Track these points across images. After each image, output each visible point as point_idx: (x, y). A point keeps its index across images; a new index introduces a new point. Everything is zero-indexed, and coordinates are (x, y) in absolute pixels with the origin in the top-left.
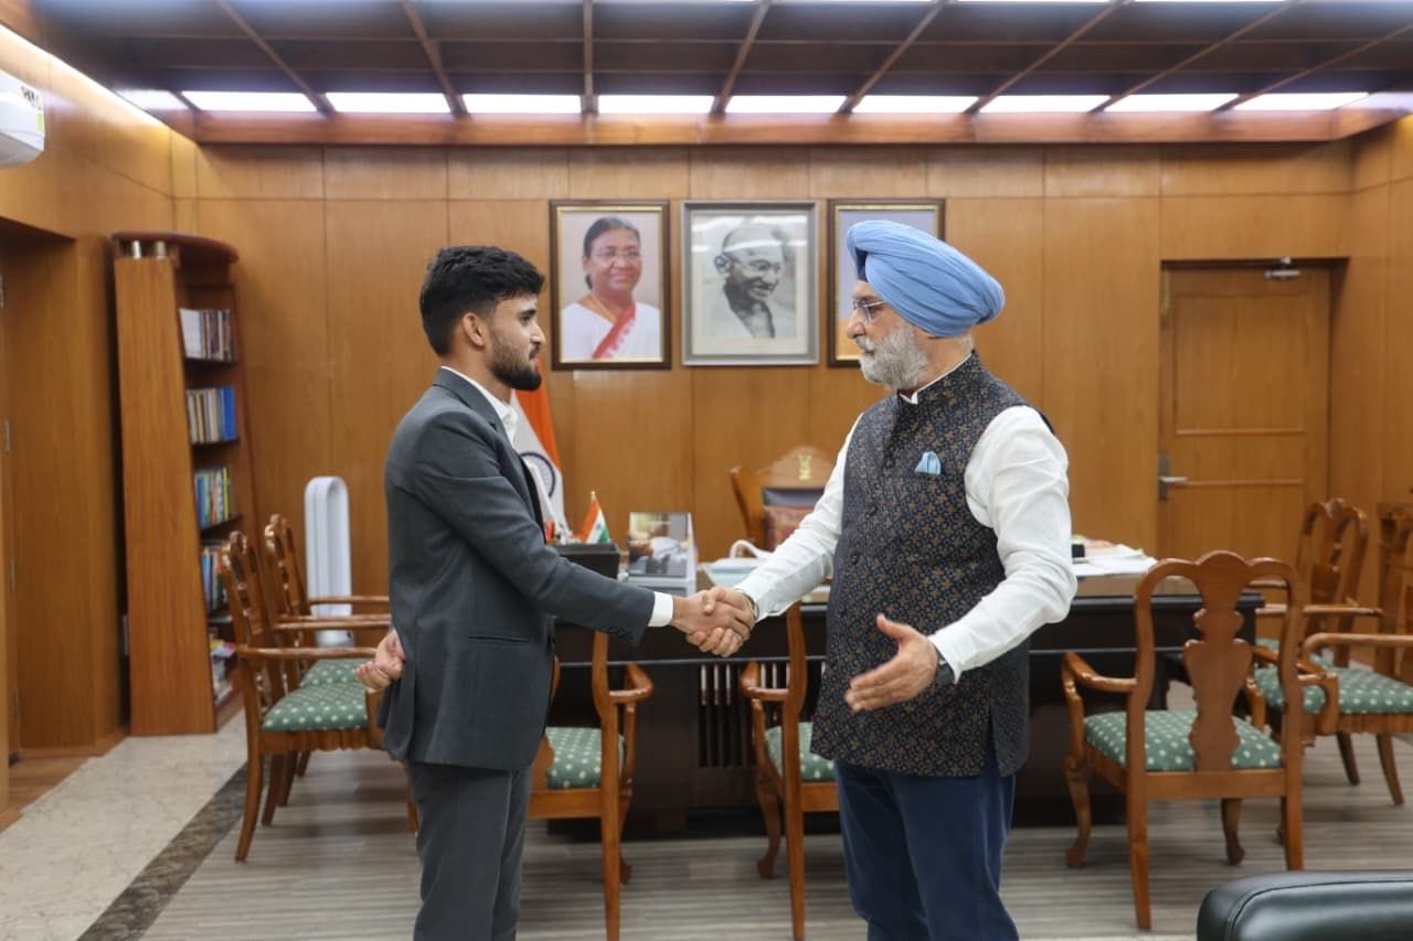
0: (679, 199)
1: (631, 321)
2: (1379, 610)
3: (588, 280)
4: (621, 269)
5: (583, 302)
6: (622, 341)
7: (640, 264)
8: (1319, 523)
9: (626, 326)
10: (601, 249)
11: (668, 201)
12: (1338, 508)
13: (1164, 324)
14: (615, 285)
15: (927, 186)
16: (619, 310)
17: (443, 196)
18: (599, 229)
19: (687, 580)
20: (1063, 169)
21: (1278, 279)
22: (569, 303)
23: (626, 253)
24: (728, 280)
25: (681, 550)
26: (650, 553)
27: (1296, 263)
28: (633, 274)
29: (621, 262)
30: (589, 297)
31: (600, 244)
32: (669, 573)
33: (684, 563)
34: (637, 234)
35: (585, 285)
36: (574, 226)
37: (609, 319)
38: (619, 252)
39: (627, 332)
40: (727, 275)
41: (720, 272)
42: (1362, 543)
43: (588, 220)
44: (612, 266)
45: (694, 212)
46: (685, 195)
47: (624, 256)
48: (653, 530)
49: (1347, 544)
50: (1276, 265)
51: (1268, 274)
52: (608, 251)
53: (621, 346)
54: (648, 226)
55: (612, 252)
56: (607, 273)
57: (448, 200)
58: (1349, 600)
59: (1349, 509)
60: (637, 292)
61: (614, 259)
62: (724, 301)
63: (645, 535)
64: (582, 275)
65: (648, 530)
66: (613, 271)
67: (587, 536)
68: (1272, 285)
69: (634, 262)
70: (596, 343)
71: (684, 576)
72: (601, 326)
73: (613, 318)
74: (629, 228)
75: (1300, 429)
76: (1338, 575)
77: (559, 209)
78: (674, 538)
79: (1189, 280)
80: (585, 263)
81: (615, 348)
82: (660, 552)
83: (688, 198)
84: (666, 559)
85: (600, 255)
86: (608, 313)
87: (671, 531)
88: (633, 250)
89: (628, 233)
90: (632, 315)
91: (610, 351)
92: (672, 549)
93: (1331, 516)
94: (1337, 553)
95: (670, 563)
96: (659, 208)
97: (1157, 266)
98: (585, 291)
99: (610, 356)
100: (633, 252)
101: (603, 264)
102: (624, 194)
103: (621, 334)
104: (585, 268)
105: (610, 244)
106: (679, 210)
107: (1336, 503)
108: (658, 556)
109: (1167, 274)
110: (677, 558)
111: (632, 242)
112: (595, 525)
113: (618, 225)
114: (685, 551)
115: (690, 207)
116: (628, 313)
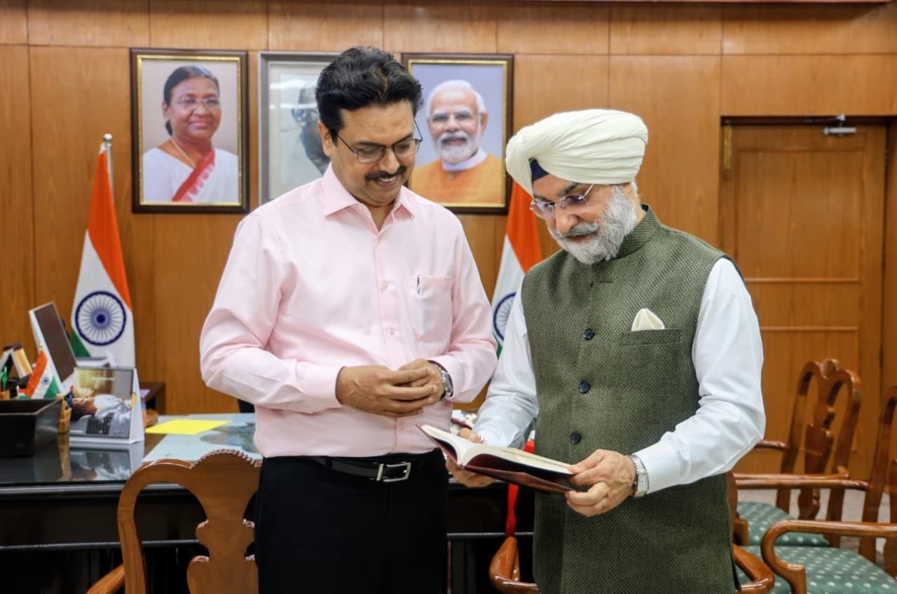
0: (256, 51)
1: (211, 166)
2: (865, 484)
3: (168, 126)
4: (200, 116)
5: (162, 148)
6: (202, 185)
7: (219, 111)
8: (814, 385)
9: (206, 170)
10: (181, 97)
11: (247, 52)
12: (831, 369)
13: (724, 176)
14: (195, 131)
15: (497, 43)
16: (199, 156)
17: (24, 41)
18: (178, 77)
19: (131, 441)
20: (629, 28)
21: (836, 135)
22: (150, 148)
23: (205, 100)
24: (304, 129)
25: (125, 409)
26: (93, 412)
27: (850, 121)
28: (212, 122)
29: (200, 110)
30: (170, 142)
31: (180, 91)
32: (111, 433)
33: (128, 422)
34: (216, 82)
35: (165, 132)
36: (154, 74)
37: (191, 166)
38: (198, 100)
39: (206, 177)
40: (304, 124)
41: (297, 121)
42: (855, 408)
43: (168, 68)
44: (191, 114)
45: (270, 63)
46: (264, 46)
47: (203, 103)
48: (96, 386)
49: (839, 409)
50: (832, 122)
51: (826, 131)
52: (187, 98)
53: (201, 190)
54: (226, 74)
55: (191, 99)
56: (187, 120)
57: (29, 45)
58: (841, 469)
59: (842, 372)
60: (216, 138)
61: (194, 106)
62: (301, 149)
63: (89, 392)
64: (163, 121)
65: (91, 387)
66: (193, 118)
67: (32, 392)
68: (830, 141)
69: (213, 110)
70: (176, 187)
71: (127, 438)
72: (183, 171)
73: (193, 164)
74: (207, 77)
75: (856, 279)
76: (831, 441)
77: (139, 56)
78: (118, 396)
79: (749, 136)
80: (166, 110)
81: (195, 192)
82: (103, 411)
83: (265, 50)
84: (109, 418)
85: (180, 103)
86: (188, 158)
87: (115, 387)
88: (211, 99)
89: (207, 80)
90: (211, 161)
91: (189, 194)
92: (116, 407)
93: (825, 377)
94: (831, 417)
95: (112, 423)
96: (238, 59)
97: (717, 122)
98: (165, 136)
99: (190, 200)
100: (212, 100)
101: (182, 111)
102: (202, 44)
103: (200, 178)
104: (165, 116)
105: (190, 92)
106: (257, 59)
107: (831, 363)
108: (101, 415)
109: (729, 131)
110: (120, 417)
111: (211, 91)
112: (42, 379)
113: (197, 73)
114: (129, 409)
115: (267, 58)
116: (206, 159)
